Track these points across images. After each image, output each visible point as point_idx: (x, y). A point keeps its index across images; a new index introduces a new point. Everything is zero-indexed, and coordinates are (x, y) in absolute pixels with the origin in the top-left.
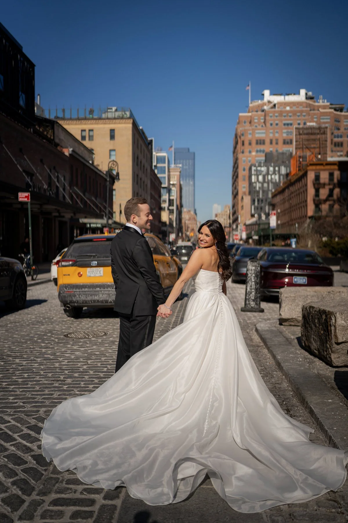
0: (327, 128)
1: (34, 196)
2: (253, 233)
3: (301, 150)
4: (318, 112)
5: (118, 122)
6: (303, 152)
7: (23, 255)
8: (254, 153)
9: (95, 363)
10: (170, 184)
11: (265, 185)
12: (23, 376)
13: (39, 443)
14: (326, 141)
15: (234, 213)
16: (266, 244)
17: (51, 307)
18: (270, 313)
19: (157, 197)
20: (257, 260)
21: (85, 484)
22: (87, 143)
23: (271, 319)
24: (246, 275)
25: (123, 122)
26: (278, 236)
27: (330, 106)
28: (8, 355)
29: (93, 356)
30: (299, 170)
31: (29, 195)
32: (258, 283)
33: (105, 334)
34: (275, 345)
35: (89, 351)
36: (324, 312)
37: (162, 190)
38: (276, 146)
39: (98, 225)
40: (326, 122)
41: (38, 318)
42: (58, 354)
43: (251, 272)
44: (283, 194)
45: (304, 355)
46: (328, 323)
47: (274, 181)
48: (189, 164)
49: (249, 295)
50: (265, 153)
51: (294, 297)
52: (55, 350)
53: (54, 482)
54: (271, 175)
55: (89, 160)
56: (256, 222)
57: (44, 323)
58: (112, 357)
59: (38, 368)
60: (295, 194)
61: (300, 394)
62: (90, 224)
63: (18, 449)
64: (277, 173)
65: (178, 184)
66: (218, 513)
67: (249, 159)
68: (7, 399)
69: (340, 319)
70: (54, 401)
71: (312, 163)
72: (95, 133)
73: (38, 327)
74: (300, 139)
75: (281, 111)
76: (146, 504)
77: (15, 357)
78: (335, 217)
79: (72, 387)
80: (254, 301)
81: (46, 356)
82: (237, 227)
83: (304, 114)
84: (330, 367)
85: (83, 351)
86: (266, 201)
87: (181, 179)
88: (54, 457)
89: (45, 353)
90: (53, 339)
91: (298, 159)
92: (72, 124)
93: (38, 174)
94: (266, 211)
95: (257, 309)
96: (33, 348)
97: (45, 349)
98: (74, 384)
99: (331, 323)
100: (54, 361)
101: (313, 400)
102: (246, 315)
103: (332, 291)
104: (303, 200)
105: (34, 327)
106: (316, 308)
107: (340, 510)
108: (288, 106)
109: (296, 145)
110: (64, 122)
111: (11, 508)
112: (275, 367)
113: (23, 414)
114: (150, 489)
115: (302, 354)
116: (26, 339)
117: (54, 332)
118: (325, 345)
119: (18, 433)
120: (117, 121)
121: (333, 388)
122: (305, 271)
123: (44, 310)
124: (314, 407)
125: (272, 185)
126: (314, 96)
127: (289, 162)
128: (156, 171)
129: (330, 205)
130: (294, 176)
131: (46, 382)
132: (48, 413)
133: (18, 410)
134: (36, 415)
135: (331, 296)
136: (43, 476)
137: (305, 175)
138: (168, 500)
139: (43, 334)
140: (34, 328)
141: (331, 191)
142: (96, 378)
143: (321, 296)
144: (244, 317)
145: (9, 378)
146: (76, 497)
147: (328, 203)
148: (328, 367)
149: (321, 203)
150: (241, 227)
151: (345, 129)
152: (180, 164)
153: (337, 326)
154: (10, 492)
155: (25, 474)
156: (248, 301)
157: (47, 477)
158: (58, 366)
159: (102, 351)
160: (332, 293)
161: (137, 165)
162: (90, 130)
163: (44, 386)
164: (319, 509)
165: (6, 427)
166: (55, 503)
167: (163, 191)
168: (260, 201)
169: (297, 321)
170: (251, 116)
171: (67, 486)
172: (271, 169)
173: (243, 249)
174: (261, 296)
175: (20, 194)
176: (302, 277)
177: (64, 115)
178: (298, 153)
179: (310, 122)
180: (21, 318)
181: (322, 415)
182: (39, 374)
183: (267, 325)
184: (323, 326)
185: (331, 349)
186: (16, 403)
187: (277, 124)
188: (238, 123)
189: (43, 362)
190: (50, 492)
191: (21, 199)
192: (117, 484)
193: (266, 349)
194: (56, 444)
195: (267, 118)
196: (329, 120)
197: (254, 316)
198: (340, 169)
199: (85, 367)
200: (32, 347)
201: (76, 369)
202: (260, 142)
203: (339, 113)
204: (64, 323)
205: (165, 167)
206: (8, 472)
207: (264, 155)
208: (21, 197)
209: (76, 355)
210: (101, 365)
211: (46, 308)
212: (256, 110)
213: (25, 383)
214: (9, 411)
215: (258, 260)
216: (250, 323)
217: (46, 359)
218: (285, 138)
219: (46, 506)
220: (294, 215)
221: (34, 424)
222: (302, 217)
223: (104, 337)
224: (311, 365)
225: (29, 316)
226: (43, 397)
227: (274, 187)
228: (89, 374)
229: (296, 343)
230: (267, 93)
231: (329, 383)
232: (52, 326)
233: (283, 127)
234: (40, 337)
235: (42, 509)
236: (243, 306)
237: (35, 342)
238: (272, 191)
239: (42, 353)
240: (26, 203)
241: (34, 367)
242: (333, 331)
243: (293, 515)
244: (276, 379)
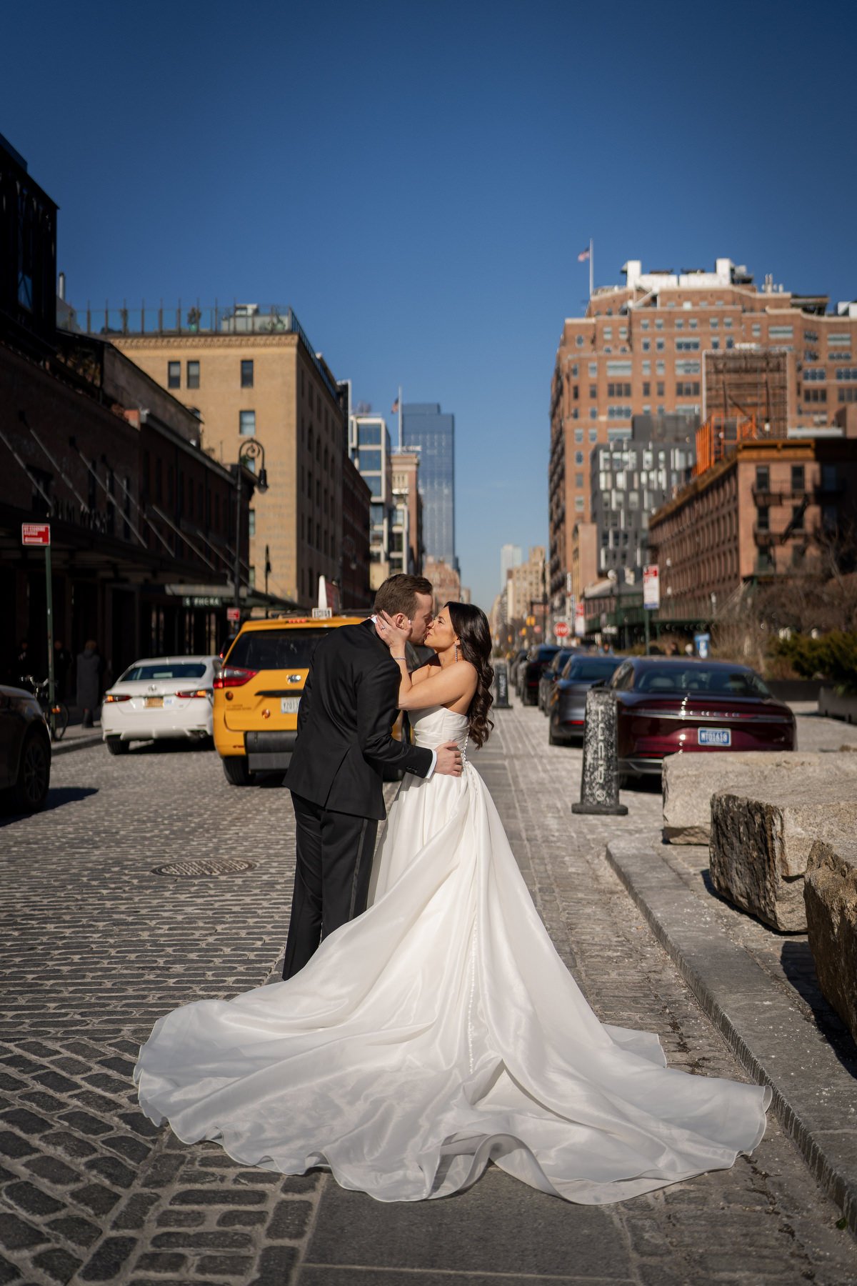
0: (784, 355)
1: (58, 533)
2: (604, 617)
3: (722, 409)
4: (763, 315)
5: (262, 342)
6: (726, 416)
7: (31, 679)
8: (603, 418)
9: (234, 931)
10: (393, 495)
11: (634, 497)
12: (69, 961)
13: (131, 1092)
14: (784, 388)
15: (555, 568)
16: (637, 648)
17: (111, 805)
18: (641, 816)
19: (358, 528)
20: (609, 690)
21: (242, 1166)
22: (183, 395)
23: (645, 831)
24: (583, 725)
25: (274, 342)
26: (667, 627)
27: (793, 301)
28: (26, 915)
29: (227, 916)
30: (717, 461)
31: (47, 529)
32: (612, 743)
33: (251, 867)
34: (651, 888)
35: (217, 905)
36: (758, 807)
37: (372, 511)
38: (660, 399)
39: (212, 601)
40: (784, 340)
41: (81, 831)
42: (144, 912)
43: (595, 718)
44: (679, 519)
45: (716, 910)
46: (766, 832)
47: (655, 486)
48: (440, 444)
49: (592, 773)
50: (631, 416)
51: (695, 776)
52: (135, 903)
53: (174, 1162)
54: (648, 473)
55: (190, 439)
56: (612, 590)
57: (100, 844)
58: (272, 917)
59: (102, 942)
60: (709, 519)
61: (703, 992)
62: (192, 598)
63: (88, 1104)
64: (662, 466)
65: (414, 494)
66: (521, 1215)
67: (592, 431)
68: (45, 1006)
69: (792, 822)
70: (150, 1009)
71: (748, 442)
72: (204, 370)
73: (86, 853)
74: (717, 382)
75: (670, 313)
76: (372, 1199)
77: (43, 918)
78: (809, 578)
79: (188, 982)
80: (602, 787)
81: (115, 916)
82: (563, 602)
83: (728, 320)
84: (774, 933)
85: (201, 904)
86: (636, 537)
87: (420, 483)
88: (169, 1116)
89: (113, 910)
90: (126, 878)
91: (713, 433)
92: (145, 347)
93: (63, 476)
94: (636, 563)
95: (611, 806)
96: (82, 900)
97: (112, 902)
98: (190, 975)
99: (773, 832)
100: (136, 927)
101: (731, 1003)
102: (583, 820)
103: (785, 762)
104: (728, 534)
105: (78, 853)
106: (742, 800)
107: (771, 1208)
108: (687, 299)
109: (709, 398)
110: (126, 342)
111: (93, 1208)
112: (650, 938)
113: (85, 1038)
114: (379, 1174)
115: (713, 907)
116: (62, 880)
117: (126, 863)
118: (761, 885)
119: (82, 1073)
120: (260, 340)
121: (776, 978)
122: (726, 715)
123: (92, 812)
124: (732, 1017)
125: (651, 496)
126: (751, 275)
127: (693, 440)
128: (356, 463)
129: (796, 548)
130: (705, 477)
131: (125, 972)
132: (143, 1035)
133: (73, 1028)
134: (115, 1038)
135: (782, 773)
136: (151, 1153)
137: (732, 471)
138: (419, 1192)
139: (100, 867)
140: (77, 856)
141: (799, 514)
142: (239, 962)
143: (759, 774)
144: (580, 827)
145: (39, 965)
146: (225, 1188)
147: (791, 542)
148: (768, 933)
149: (772, 544)
150: (573, 603)
151: (832, 357)
152: (416, 444)
153: (786, 839)
154: (86, 1181)
155: (111, 1149)
156: (590, 789)
157: (158, 1154)
158: (147, 938)
159: (248, 904)
160: (785, 767)
161: (310, 448)
162: (190, 363)
163: (124, 980)
164: (728, 1207)
165: (52, 1062)
166: (184, 1198)
167: (374, 513)
168: (621, 536)
169: (703, 832)
170: (595, 325)
171: (204, 1169)
172: (648, 456)
173: (577, 660)
174: (620, 776)
175: (25, 528)
176: (719, 730)
177: (125, 325)
178: (713, 419)
179: (744, 341)
180: (39, 832)
181: (747, 1032)
182: (107, 954)
183: (633, 845)
184: (756, 840)
185: (774, 892)
186: (66, 1014)
187: (660, 346)
188: (564, 343)
189: (112, 930)
190: (169, 1181)
191: (27, 540)
192: (311, 1162)
193: (630, 898)
194: (170, 1093)
195: (635, 330)
196: (789, 336)
197: (605, 825)
198: (819, 458)
199: (211, 939)
200: (79, 897)
201: (191, 945)
202: (620, 390)
203: (814, 317)
204: (147, 843)
205: (379, 452)
206: (76, 1145)
207: (629, 421)
208: (29, 534)
209: (186, 914)
210: (248, 934)
211: (98, 809)
212: (607, 310)
213: (77, 973)
214: (53, 1032)
215: (612, 687)
216: (594, 839)
217: (117, 923)
218: (680, 380)
219: (165, 1205)
220: (708, 573)
221: (113, 1056)
222: (727, 578)
223: (249, 874)
224: (732, 930)
225: (59, 827)
226: (124, 1002)
227: (656, 504)
228: (222, 953)
229: (700, 883)
230: (633, 267)
231: (768, 968)
232: (119, 850)
233: (676, 351)
234: (96, 874)
235: (157, 1208)
236: (578, 800)
237: (84, 887)
238: (649, 511)
239: (103, 910)
240: (41, 549)
241: (91, 940)
242: (777, 851)
243: (675, 1217)
244: (652, 962)
